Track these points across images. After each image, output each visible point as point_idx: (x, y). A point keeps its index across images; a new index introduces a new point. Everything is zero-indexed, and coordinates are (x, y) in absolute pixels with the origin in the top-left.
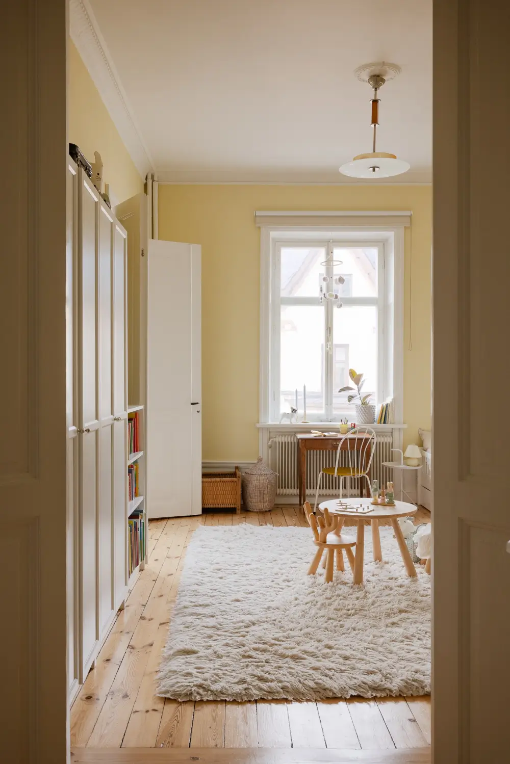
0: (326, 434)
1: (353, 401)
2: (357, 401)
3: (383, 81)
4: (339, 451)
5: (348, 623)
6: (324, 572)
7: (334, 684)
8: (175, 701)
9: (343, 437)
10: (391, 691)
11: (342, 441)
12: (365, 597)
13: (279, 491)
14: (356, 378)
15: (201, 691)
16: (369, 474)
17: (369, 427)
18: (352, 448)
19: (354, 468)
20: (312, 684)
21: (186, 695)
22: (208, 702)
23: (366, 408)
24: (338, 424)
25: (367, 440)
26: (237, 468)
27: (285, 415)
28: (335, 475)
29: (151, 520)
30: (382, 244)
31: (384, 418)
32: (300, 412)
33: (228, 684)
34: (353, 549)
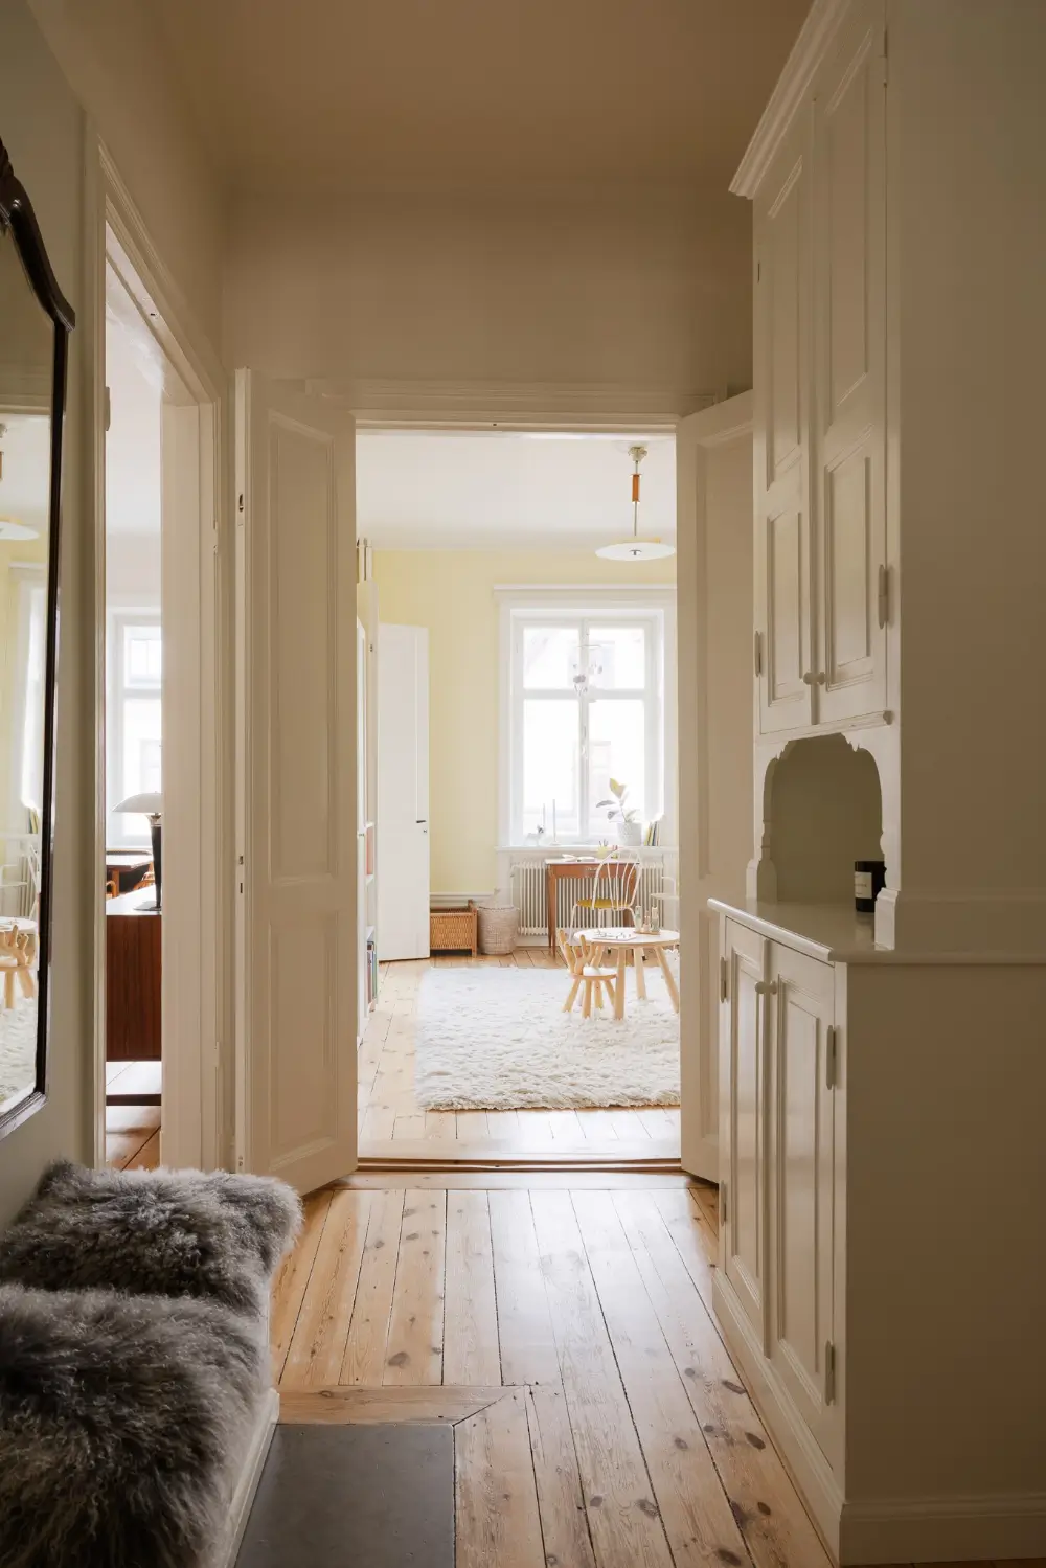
0: (580, 858)
1: (615, 818)
2: (619, 819)
3: (644, 452)
4: (596, 879)
5: (609, 1050)
6: (581, 1009)
7: (595, 1096)
8: (439, 1110)
9: (601, 862)
10: (649, 1100)
11: (600, 867)
12: (627, 1031)
13: (524, 930)
14: (618, 789)
15: (462, 1101)
16: (633, 907)
17: (632, 849)
18: (613, 874)
19: (615, 901)
20: (572, 1096)
21: (448, 1105)
22: (470, 1110)
23: (630, 827)
24: (594, 847)
25: (631, 865)
26: (470, 901)
27: (531, 836)
28: (593, 908)
29: (381, 962)
30: (648, 624)
31: (653, 839)
32: (549, 832)
33: (488, 1096)
34: (613, 982)
